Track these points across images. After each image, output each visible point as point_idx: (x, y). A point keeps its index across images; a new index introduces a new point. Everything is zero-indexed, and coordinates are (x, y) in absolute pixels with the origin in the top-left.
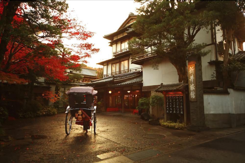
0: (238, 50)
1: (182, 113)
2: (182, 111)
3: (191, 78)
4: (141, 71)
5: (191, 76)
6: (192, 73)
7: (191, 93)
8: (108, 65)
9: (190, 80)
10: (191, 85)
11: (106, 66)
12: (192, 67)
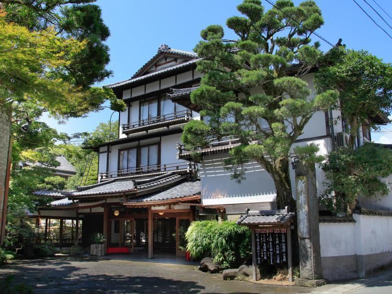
0: (364, 140)
1: (284, 260)
2: (284, 256)
3: (301, 200)
4: (188, 171)
5: (301, 195)
6: (301, 191)
7: (301, 224)
8: (110, 152)
9: (299, 201)
10: (300, 210)
11: (106, 154)
12: (301, 180)
